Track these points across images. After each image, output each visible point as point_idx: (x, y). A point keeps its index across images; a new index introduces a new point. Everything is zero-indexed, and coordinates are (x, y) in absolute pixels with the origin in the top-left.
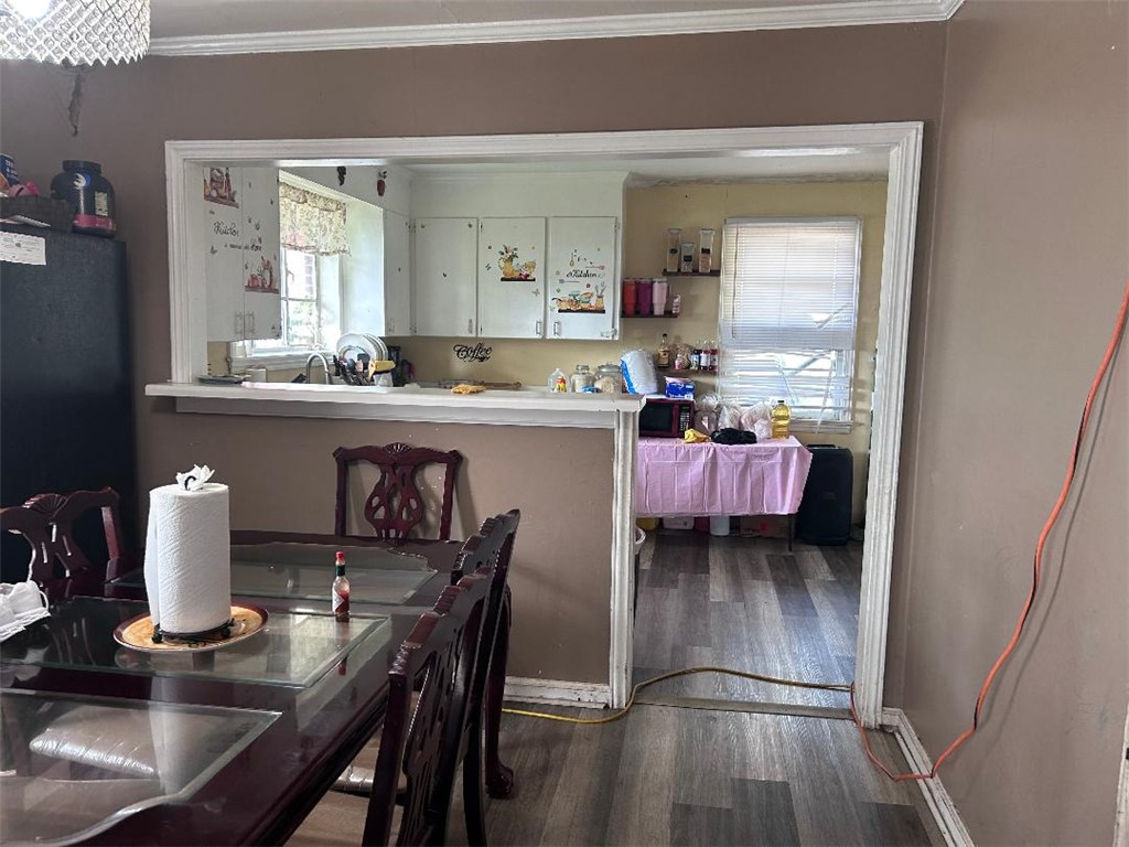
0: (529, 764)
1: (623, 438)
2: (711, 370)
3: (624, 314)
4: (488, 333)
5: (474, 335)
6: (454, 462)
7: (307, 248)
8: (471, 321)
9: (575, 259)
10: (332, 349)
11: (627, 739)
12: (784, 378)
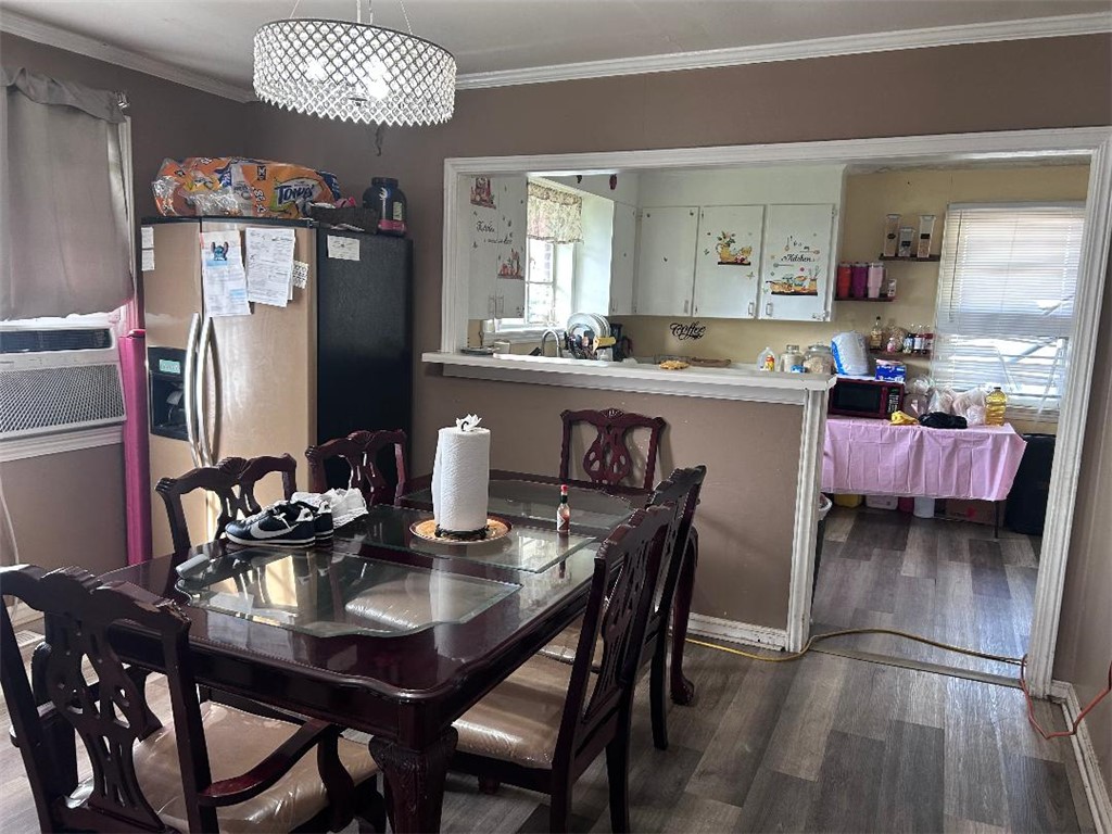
0: (709, 683)
1: (812, 414)
2: (925, 354)
3: (838, 297)
4: (703, 313)
5: (689, 315)
6: (659, 427)
7: (548, 238)
8: (687, 302)
9: (791, 244)
10: (563, 325)
11: (798, 677)
12: (1003, 365)
